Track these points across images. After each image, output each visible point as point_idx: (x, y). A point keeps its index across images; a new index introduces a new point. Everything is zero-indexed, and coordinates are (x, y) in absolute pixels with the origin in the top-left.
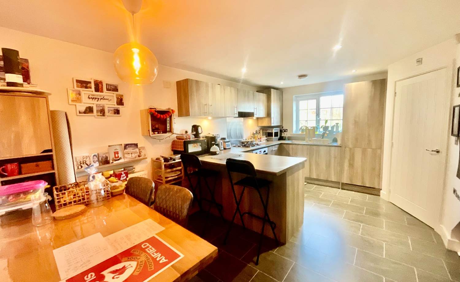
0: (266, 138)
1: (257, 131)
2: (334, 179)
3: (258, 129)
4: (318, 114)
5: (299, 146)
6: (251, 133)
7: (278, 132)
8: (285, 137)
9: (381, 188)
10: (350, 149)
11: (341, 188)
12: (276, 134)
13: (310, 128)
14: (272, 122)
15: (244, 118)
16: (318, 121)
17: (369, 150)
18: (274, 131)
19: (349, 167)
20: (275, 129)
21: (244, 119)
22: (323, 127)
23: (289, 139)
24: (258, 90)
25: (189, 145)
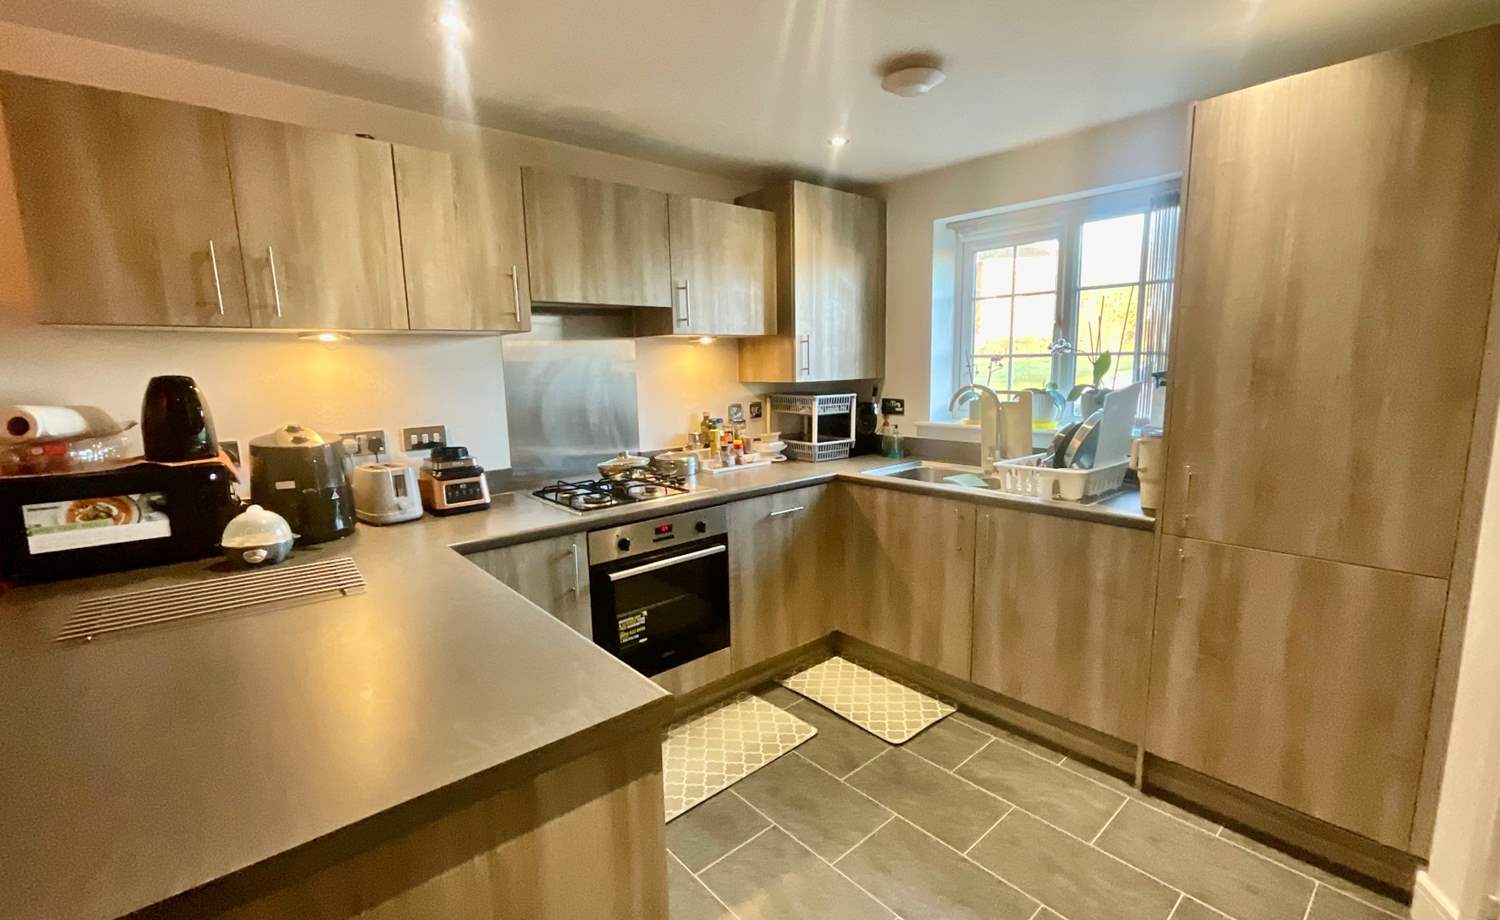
0: (781, 445)
1: (739, 407)
2: (1098, 716)
3: (746, 396)
4: (1066, 321)
5: (922, 500)
6: (694, 416)
7: (847, 417)
8: (890, 442)
9: (1427, 851)
10: (1216, 551)
11: (1139, 780)
12: (834, 426)
13: (1002, 398)
14: (801, 360)
15: (638, 339)
16: (1063, 359)
17: (1356, 578)
18: (817, 409)
19: (1200, 666)
20: (821, 402)
21: (636, 342)
22: (1084, 391)
23: (910, 449)
24: (740, 195)
25: (25, 508)
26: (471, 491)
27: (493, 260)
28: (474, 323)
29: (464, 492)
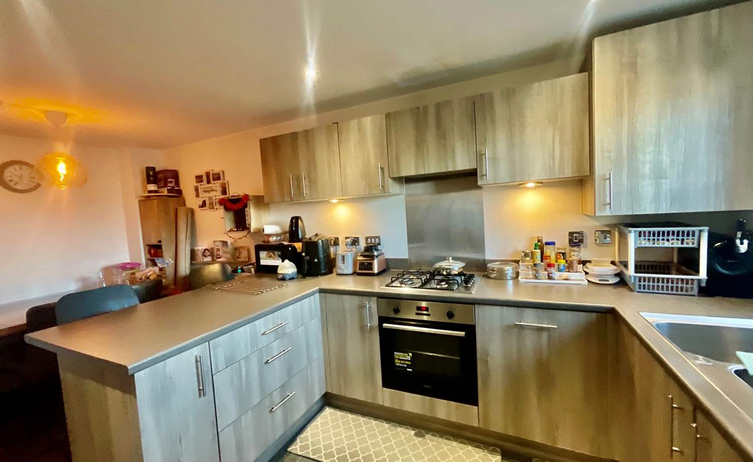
25: (260, 252)
26: (368, 266)
27: (373, 161)
28: (365, 192)
29: (366, 266)
